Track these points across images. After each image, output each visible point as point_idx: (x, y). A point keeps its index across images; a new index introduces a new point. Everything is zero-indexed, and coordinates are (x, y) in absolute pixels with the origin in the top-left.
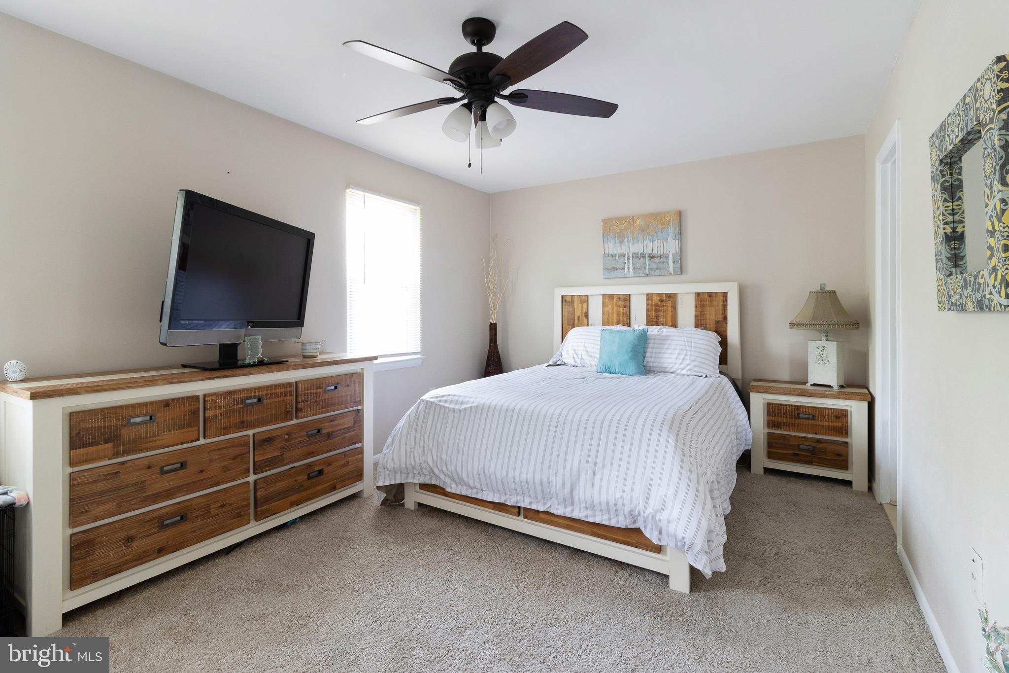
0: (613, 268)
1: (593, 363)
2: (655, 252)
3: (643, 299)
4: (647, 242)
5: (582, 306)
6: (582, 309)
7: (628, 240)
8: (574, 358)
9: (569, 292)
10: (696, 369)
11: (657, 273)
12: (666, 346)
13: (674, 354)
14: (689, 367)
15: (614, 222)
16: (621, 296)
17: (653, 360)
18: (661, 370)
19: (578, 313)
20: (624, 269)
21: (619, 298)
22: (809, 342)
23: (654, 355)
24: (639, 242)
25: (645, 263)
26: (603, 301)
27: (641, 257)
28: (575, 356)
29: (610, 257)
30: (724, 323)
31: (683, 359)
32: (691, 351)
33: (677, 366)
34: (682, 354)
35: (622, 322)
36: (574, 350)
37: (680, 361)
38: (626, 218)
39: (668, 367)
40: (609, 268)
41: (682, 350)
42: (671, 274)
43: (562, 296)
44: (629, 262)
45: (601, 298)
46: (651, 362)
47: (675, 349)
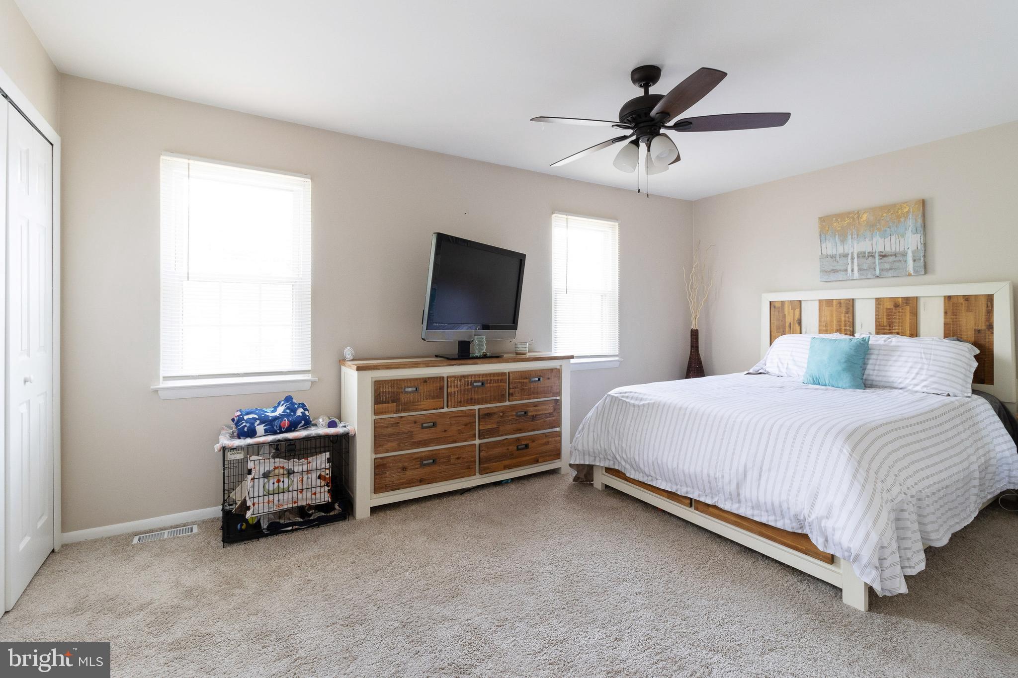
0: (833, 270)
1: (801, 374)
2: (888, 249)
3: (872, 306)
4: (878, 239)
5: (794, 312)
6: (794, 316)
7: (852, 238)
8: (778, 367)
9: (778, 297)
10: (935, 386)
11: (890, 273)
12: (894, 358)
13: (905, 367)
14: (925, 383)
15: (834, 219)
16: (842, 301)
17: (875, 373)
18: (888, 384)
19: (789, 319)
20: (846, 270)
21: (840, 303)
23: (877, 367)
24: (866, 239)
25: (875, 263)
26: (819, 306)
27: (869, 257)
28: (780, 365)
29: (829, 259)
30: (988, 335)
31: (917, 374)
32: (929, 365)
33: (907, 381)
34: (916, 368)
35: (843, 330)
36: (780, 359)
37: (913, 376)
38: (849, 213)
39: (896, 382)
40: (828, 270)
41: (916, 363)
42: (910, 275)
43: (770, 302)
44: (853, 263)
45: (817, 303)
46: (873, 375)
47: (906, 362)
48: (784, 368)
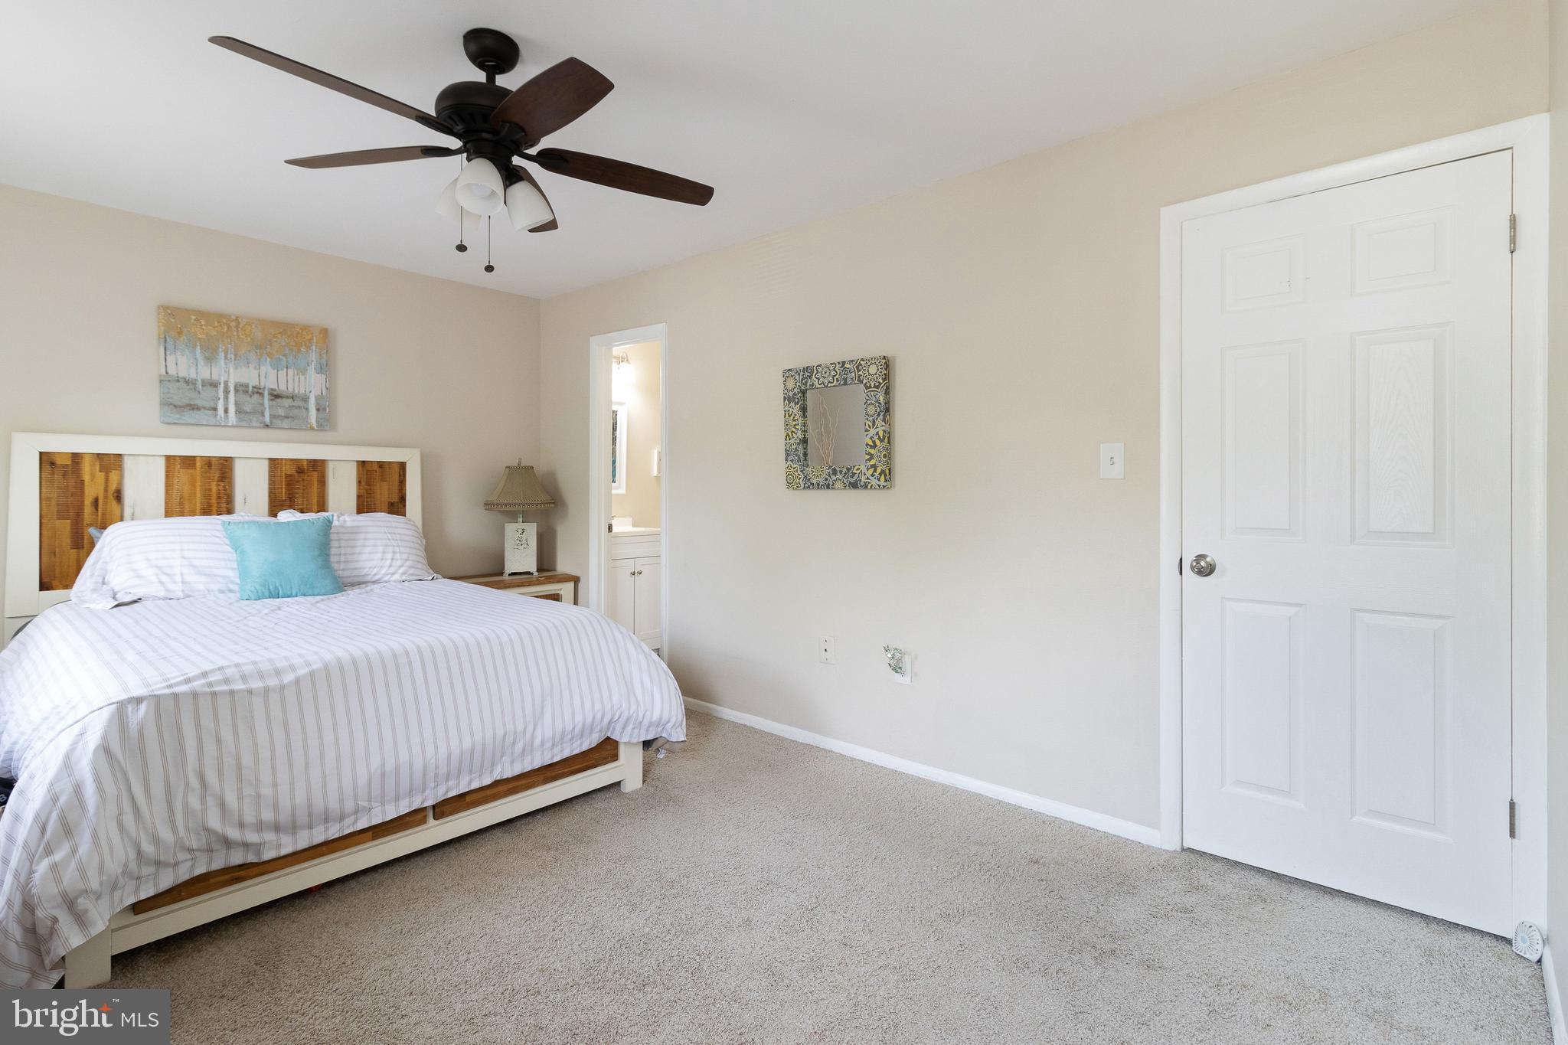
0: (188, 405)
1: (215, 587)
2: (283, 387)
3: (263, 470)
4: (267, 368)
5: (107, 476)
6: (106, 482)
7: (226, 358)
8: (162, 583)
9: (64, 444)
11: (286, 423)
12: (360, 543)
13: (377, 553)
14: (402, 570)
15: (193, 317)
16: (213, 460)
17: (343, 566)
18: (357, 580)
19: (92, 491)
20: (215, 409)
21: (209, 464)
23: (343, 558)
24: (250, 365)
25: (262, 404)
26: (167, 468)
27: (253, 394)
28: (164, 578)
29: (182, 384)
30: (400, 506)
31: (392, 559)
32: (398, 546)
33: (384, 571)
34: (388, 552)
35: (214, 509)
38: (221, 316)
39: (369, 575)
40: (180, 404)
41: (386, 546)
42: (312, 428)
43: (41, 453)
44: (226, 398)
45: (162, 462)
46: (339, 570)
47: (375, 546)
48: (175, 582)
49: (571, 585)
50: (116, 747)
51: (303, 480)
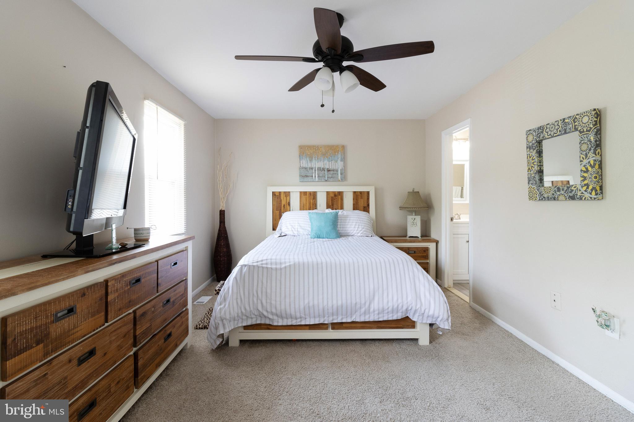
0: (306, 176)
1: (305, 233)
2: (331, 167)
3: (325, 194)
4: (326, 161)
5: (286, 198)
6: (286, 200)
7: (315, 160)
8: (292, 231)
9: (277, 189)
10: (365, 233)
11: (331, 180)
12: (348, 221)
13: (353, 225)
14: (361, 232)
15: (307, 148)
16: (311, 193)
17: (341, 229)
18: (346, 234)
19: (283, 202)
20: (312, 176)
21: (310, 194)
22: (408, 216)
23: (342, 226)
24: (322, 161)
25: (325, 174)
26: (300, 195)
27: (323, 170)
28: (293, 229)
29: (304, 169)
30: (368, 208)
31: (358, 228)
32: (361, 223)
33: (355, 232)
34: (357, 225)
35: (312, 208)
36: (292, 226)
37: (356, 229)
38: (314, 146)
39: (350, 233)
40: (303, 175)
41: (356, 222)
42: (339, 181)
43: (273, 192)
44: (315, 172)
45: (299, 193)
46: (340, 230)
47: (353, 222)
48: (295, 231)
49: (435, 244)
50: (238, 279)
51: (336, 199)
